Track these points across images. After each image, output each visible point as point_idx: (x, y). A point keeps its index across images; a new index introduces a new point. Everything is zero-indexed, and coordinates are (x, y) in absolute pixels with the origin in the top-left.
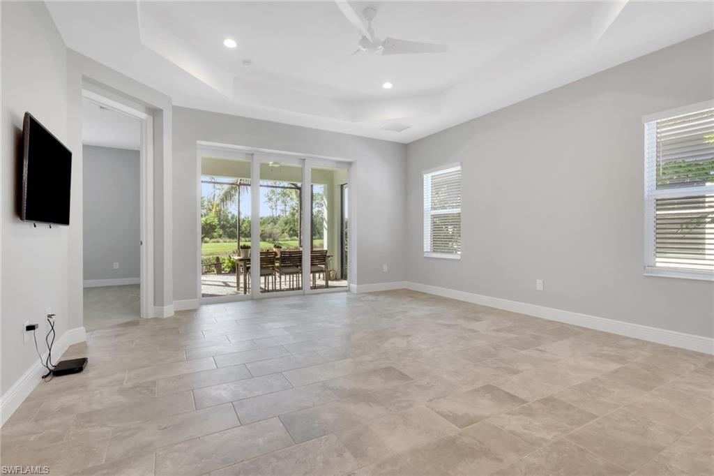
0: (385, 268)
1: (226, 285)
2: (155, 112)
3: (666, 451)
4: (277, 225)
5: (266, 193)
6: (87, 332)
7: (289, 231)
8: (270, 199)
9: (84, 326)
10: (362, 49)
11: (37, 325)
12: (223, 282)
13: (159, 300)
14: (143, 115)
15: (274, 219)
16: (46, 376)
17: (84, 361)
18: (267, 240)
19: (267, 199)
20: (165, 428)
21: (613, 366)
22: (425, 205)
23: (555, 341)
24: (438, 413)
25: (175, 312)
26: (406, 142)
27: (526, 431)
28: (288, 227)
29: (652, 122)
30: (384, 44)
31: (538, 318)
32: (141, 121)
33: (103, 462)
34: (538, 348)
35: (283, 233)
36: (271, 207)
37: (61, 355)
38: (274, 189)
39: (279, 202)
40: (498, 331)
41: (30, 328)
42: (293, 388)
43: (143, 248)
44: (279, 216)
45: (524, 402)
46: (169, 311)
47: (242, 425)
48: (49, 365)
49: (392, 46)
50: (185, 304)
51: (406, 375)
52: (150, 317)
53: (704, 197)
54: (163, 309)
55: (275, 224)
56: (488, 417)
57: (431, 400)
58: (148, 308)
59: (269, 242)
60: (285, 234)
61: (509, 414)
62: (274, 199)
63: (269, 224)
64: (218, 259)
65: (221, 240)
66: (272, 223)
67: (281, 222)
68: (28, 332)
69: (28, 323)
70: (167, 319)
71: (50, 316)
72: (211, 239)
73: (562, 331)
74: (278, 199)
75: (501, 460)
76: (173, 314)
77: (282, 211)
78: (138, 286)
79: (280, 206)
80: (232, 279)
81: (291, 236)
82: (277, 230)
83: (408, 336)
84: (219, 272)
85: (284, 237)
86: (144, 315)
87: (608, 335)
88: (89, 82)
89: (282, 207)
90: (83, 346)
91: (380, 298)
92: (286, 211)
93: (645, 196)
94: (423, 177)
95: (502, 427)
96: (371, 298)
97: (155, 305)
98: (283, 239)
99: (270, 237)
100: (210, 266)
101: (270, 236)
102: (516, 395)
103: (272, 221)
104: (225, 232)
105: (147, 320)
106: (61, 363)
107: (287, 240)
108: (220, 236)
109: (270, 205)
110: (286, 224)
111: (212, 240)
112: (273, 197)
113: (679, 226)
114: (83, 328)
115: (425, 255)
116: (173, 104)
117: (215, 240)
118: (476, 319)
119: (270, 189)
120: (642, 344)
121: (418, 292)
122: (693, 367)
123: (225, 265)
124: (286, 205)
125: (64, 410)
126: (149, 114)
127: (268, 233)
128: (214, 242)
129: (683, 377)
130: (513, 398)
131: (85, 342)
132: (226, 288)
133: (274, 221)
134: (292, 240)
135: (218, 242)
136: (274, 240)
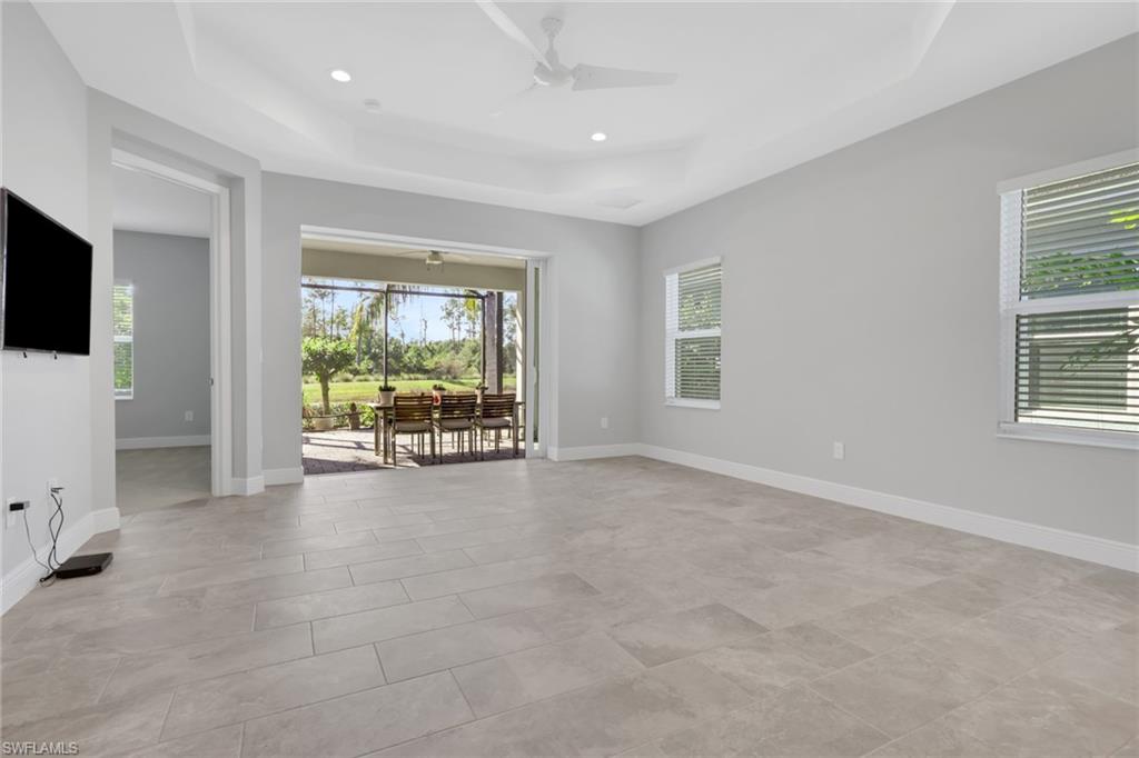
0: (604, 422)
1: (360, 446)
2: (232, 183)
3: (962, 708)
4: (460, 355)
5: (443, 304)
6: (122, 515)
8: (449, 314)
9: (117, 506)
10: (541, 82)
11: (28, 503)
12: (355, 443)
13: (239, 469)
14: (213, 188)
15: (455, 345)
16: (46, 579)
17: (106, 557)
18: (444, 377)
19: (444, 314)
20: (200, 657)
21: (928, 579)
22: (667, 323)
23: (847, 539)
24: (621, 644)
25: (266, 487)
26: (640, 225)
27: (750, 674)
29: (1015, 192)
30: (573, 73)
31: (835, 503)
32: (210, 196)
33: (96, 702)
34: (818, 549)
35: (470, 366)
36: (451, 326)
37: (76, 548)
38: (456, 299)
39: (464, 319)
40: (763, 521)
41: (16, 507)
42: (411, 602)
43: (215, 390)
44: (464, 340)
45: (763, 630)
46: (255, 484)
47: (315, 655)
48: (53, 562)
49: (585, 77)
50: (281, 475)
51: (591, 587)
52: (225, 494)
53: (1127, 310)
54: (246, 482)
55: (457, 353)
56: (698, 652)
57: (616, 625)
58: (223, 482)
60: (473, 368)
61: (732, 647)
62: (456, 314)
63: (448, 352)
64: (353, 406)
65: (371, 378)
66: (453, 352)
67: (466, 350)
68: (14, 512)
69: (13, 500)
70: (252, 496)
71: (55, 490)
72: (355, 375)
73: (868, 523)
75: (693, 716)
76: (263, 490)
77: (468, 331)
78: (208, 448)
80: (368, 438)
82: (459, 361)
83: (614, 528)
84: (356, 427)
85: (471, 373)
86: (216, 492)
87: (940, 531)
88: (123, 139)
90: (114, 535)
91: (592, 469)
92: (474, 333)
93: (1001, 310)
94: (664, 279)
95: (714, 666)
96: (579, 468)
97: (233, 475)
98: (469, 376)
99: (449, 372)
100: (343, 416)
102: (754, 619)
103: (453, 348)
104: (378, 365)
105: (222, 498)
106: (71, 560)
108: (370, 371)
109: (449, 322)
110: (474, 352)
111: (358, 377)
112: (454, 311)
113: (1066, 359)
114: (116, 509)
115: (668, 403)
116: (263, 168)
117: (362, 377)
118: (732, 504)
119: (450, 298)
120: (991, 544)
121: (654, 460)
122: (1059, 582)
123: (366, 415)
124: (474, 323)
125: (58, 628)
126: (221, 184)
127: (446, 366)
128: (361, 381)
129: (1036, 598)
130: (748, 624)
131: (118, 530)
132: (359, 451)
133: (456, 347)
135: (366, 380)
136: (455, 378)
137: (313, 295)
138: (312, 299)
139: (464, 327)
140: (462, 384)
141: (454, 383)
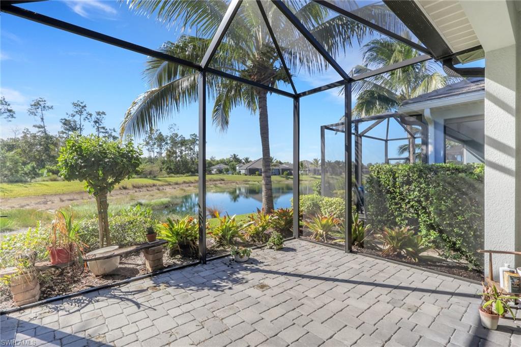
4: (155, 165)
7: (167, 169)
8: (148, 143)
15: (151, 159)
28: (165, 166)
35: (161, 171)
36: (148, 150)
44: (156, 157)
59: (150, 178)
60: (164, 172)
67: (158, 162)
74: (154, 144)
77: (157, 153)
79: (157, 150)
81: (168, 173)
82: (156, 168)
85: (163, 175)
89: (158, 150)
92: (162, 153)
101: (150, 173)
103: (150, 161)
107: (166, 177)
110: (163, 163)
112: (150, 142)
124: (161, 149)
127: (149, 170)
133: (152, 161)
134: (169, 177)
136: (155, 177)
137: (67, 130)
138: (67, 132)
139: (156, 150)
140: (159, 180)
141: (154, 180)
